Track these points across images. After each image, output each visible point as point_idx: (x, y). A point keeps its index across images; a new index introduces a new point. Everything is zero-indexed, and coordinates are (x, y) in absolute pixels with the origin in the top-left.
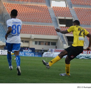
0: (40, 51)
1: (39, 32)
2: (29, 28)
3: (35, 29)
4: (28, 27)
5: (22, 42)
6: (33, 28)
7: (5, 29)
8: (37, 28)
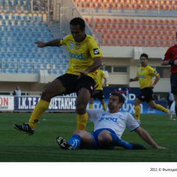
0: (161, 97)
1: (156, 38)
2: (126, 27)
3: (144, 32)
4: (123, 26)
5: (107, 72)
6: (138, 27)
7: (53, 34)
8: (150, 28)
